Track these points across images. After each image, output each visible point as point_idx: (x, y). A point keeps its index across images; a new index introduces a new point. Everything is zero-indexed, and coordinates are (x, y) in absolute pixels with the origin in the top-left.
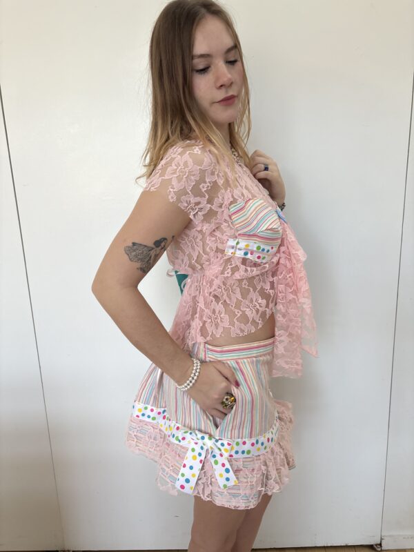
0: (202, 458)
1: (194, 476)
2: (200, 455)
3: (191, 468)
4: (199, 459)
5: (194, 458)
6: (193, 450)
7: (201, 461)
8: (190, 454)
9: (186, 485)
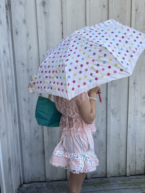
0: (84, 161)
1: (83, 166)
2: (83, 160)
3: (82, 164)
4: (83, 161)
5: (82, 161)
6: (81, 159)
7: (84, 162)
8: (81, 161)
9: (81, 170)
